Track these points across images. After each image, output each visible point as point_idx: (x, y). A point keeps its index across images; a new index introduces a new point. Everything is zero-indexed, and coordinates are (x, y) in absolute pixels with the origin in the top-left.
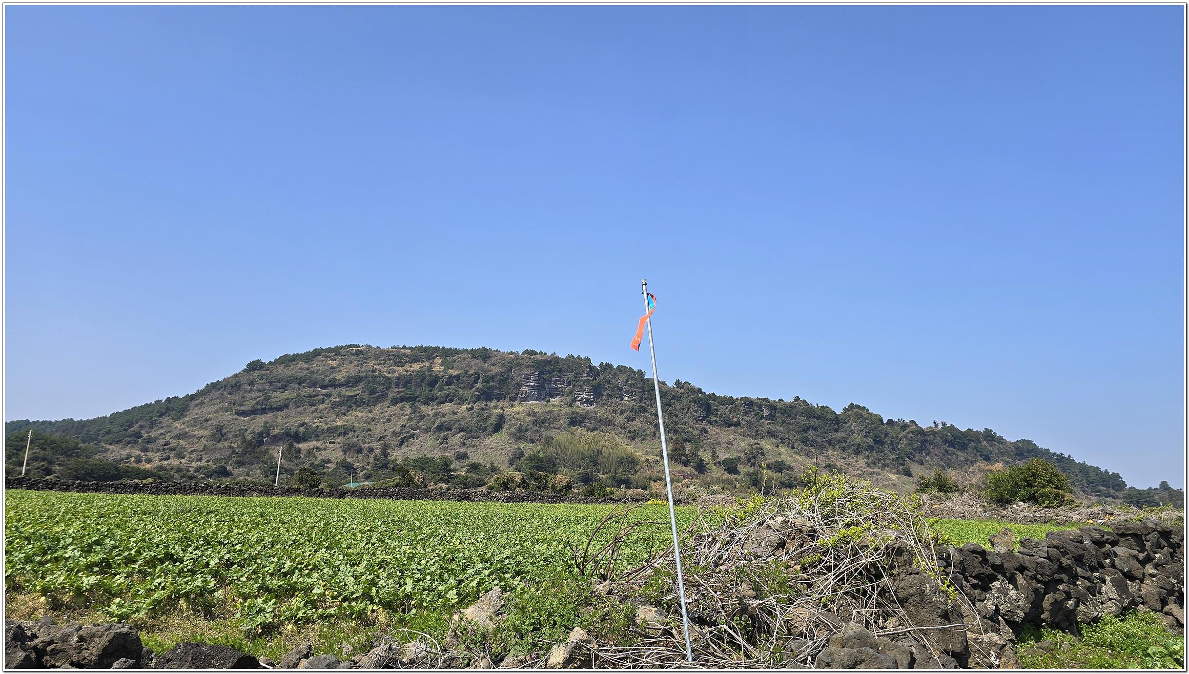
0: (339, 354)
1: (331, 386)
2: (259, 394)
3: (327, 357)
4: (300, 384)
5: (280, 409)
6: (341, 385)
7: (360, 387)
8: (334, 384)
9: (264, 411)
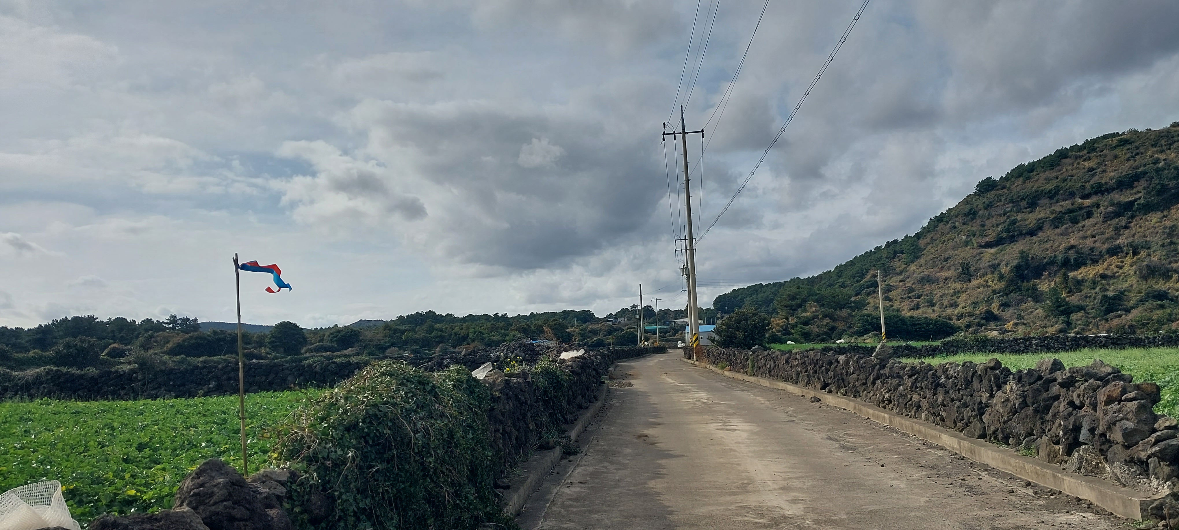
0: (1094, 150)
1: (1096, 193)
2: (1003, 219)
3: (1077, 157)
4: (1051, 198)
5: (1032, 233)
6: (1110, 190)
7: (1140, 188)
8: (1100, 190)
9: (1012, 239)
